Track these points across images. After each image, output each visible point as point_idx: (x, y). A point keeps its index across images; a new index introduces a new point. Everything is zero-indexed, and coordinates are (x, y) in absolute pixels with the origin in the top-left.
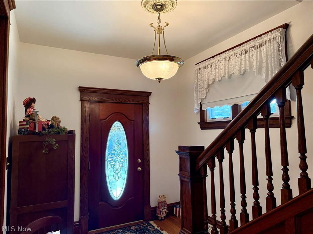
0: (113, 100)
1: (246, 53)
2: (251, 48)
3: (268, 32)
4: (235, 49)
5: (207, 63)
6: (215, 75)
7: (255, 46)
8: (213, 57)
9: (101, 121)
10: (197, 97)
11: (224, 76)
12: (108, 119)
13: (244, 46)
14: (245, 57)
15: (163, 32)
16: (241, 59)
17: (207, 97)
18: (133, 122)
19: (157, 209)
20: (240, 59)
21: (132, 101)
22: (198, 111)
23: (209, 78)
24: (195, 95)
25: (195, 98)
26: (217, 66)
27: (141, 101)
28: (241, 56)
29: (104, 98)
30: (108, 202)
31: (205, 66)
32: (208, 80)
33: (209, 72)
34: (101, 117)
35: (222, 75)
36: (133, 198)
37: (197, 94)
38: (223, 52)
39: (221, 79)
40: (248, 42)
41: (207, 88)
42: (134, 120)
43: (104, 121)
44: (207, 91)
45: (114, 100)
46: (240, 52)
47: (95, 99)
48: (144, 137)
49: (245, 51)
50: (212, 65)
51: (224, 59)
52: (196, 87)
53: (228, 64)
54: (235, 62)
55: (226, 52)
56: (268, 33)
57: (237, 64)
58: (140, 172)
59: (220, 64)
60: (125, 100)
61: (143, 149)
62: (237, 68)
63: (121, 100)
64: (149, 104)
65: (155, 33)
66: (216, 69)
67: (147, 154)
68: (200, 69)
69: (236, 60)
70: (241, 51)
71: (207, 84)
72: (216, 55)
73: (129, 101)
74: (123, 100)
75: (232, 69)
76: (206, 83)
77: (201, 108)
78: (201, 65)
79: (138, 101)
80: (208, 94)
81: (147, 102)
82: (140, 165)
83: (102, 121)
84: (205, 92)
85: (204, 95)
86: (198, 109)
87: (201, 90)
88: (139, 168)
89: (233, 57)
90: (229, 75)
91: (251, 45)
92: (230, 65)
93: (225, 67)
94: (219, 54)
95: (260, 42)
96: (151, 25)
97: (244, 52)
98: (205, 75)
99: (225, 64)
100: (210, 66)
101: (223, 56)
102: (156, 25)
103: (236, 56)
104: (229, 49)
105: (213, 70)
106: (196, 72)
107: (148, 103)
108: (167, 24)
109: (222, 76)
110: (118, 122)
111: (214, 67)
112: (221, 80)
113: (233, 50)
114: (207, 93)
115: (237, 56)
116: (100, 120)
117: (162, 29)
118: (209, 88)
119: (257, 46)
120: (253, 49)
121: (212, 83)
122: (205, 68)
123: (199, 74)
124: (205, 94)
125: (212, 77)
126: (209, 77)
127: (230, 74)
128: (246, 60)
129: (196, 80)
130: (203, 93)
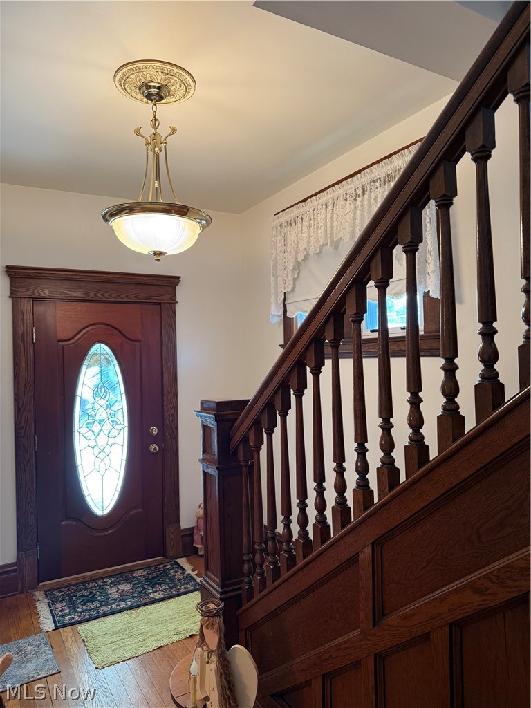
0: (89, 296)
1: (364, 193)
2: (373, 184)
3: (404, 149)
4: (343, 183)
5: (295, 212)
6: (308, 242)
7: (380, 178)
8: (304, 200)
9: (61, 343)
10: (276, 289)
11: (323, 245)
12: (77, 338)
13: (361, 178)
14: (362, 202)
15: (165, 147)
16: (356, 208)
17: (296, 289)
18: (138, 344)
19: (195, 531)
20: (352, 206)
21: (135, 297)
22: (279, 319)
23: (297, 247)
24: (273, 286)
25: (273, 291)
26: (312, 222)
27: (155, 298)
28: (355, 199)
29: (65, 292)
30: (82, 520)
31: (291, 221)
32: (297, 252)
33: (298, 234)
34: (61, 335)
35: (321, 241)
36: (141, 510)
37: (276, 283)
38: (322, 191)
39: (321, 250)
40: (368, 170)
41: (294, 269)
42: (139, 341)
43: (68, 342)
44: (296, 277)
45: (92, 295)
46: (353, 190)
47: (44, 293)
48: (166, 377)
49: (363, 189)
50: (302, 219)
51: (324, 207)
52: (273, 267)
53: (332, 218)
54: (343, 212)
55: (328, 190)
56: (403, 151)
57: (347, 216)
58: (155, 454)
59: (317, 216)
60: (118, 296)
61: (163, 405)
62: (348, 226)
63: (107, 295)
64: (176, 305)
65: (147, 150)
66: (310, 227)
67: (173, 415)
68: (281, 226)
69: (346, 209)
70: (355, 190)
71: (293, 260)
72: (310, 197)
73: (127, 296)
74: (113, 295)
75: (339, 227)
76: (291, 257)
77: (285, 311)
78: (285, 218)
79: (148, 298)
80: (297, 283)
81: (171, 299)
82: (155, 439)
83: (64, 343)
84: (290, 278)
85: (290, 284)
86: (279, 316)
87: (284, 273)
88: (154, 447)
89: (341, 202)
90: (332, 242)
91: (373, 175)
92: (335, 219)
93: (326, 223)
94: (315, 195)
95: (389, 170)
96: (138, 132)
97: (360, 191)
98: (291, 240)
99: (326, 218)
100: (300, 219)
101: (323, 198)
102: (148, 131)
103: (346, 200)
104: (334, 185)
105: (305, 230)
106: (275, 233)
107: (173, 301)
108: (174, 131)
109: (321, 244)
110: (104, 346)
111: (306, 223)
112: (321, 252)
113: (340, 185)
114: (295, 280)
115: (348, 199)
116: (59, 341)
117: (162, 141)
118: (299, 269)
119: (384, 178)
120: (378, 185)
121: (303, 258)
122: (291, 224)
123: (279, 237)
124: (291, 282)
125: (302, 246)
126: (297, 244)
127: (335, 239)
128: (362, 210)
129: (274, 251)
130: (286, 279)
